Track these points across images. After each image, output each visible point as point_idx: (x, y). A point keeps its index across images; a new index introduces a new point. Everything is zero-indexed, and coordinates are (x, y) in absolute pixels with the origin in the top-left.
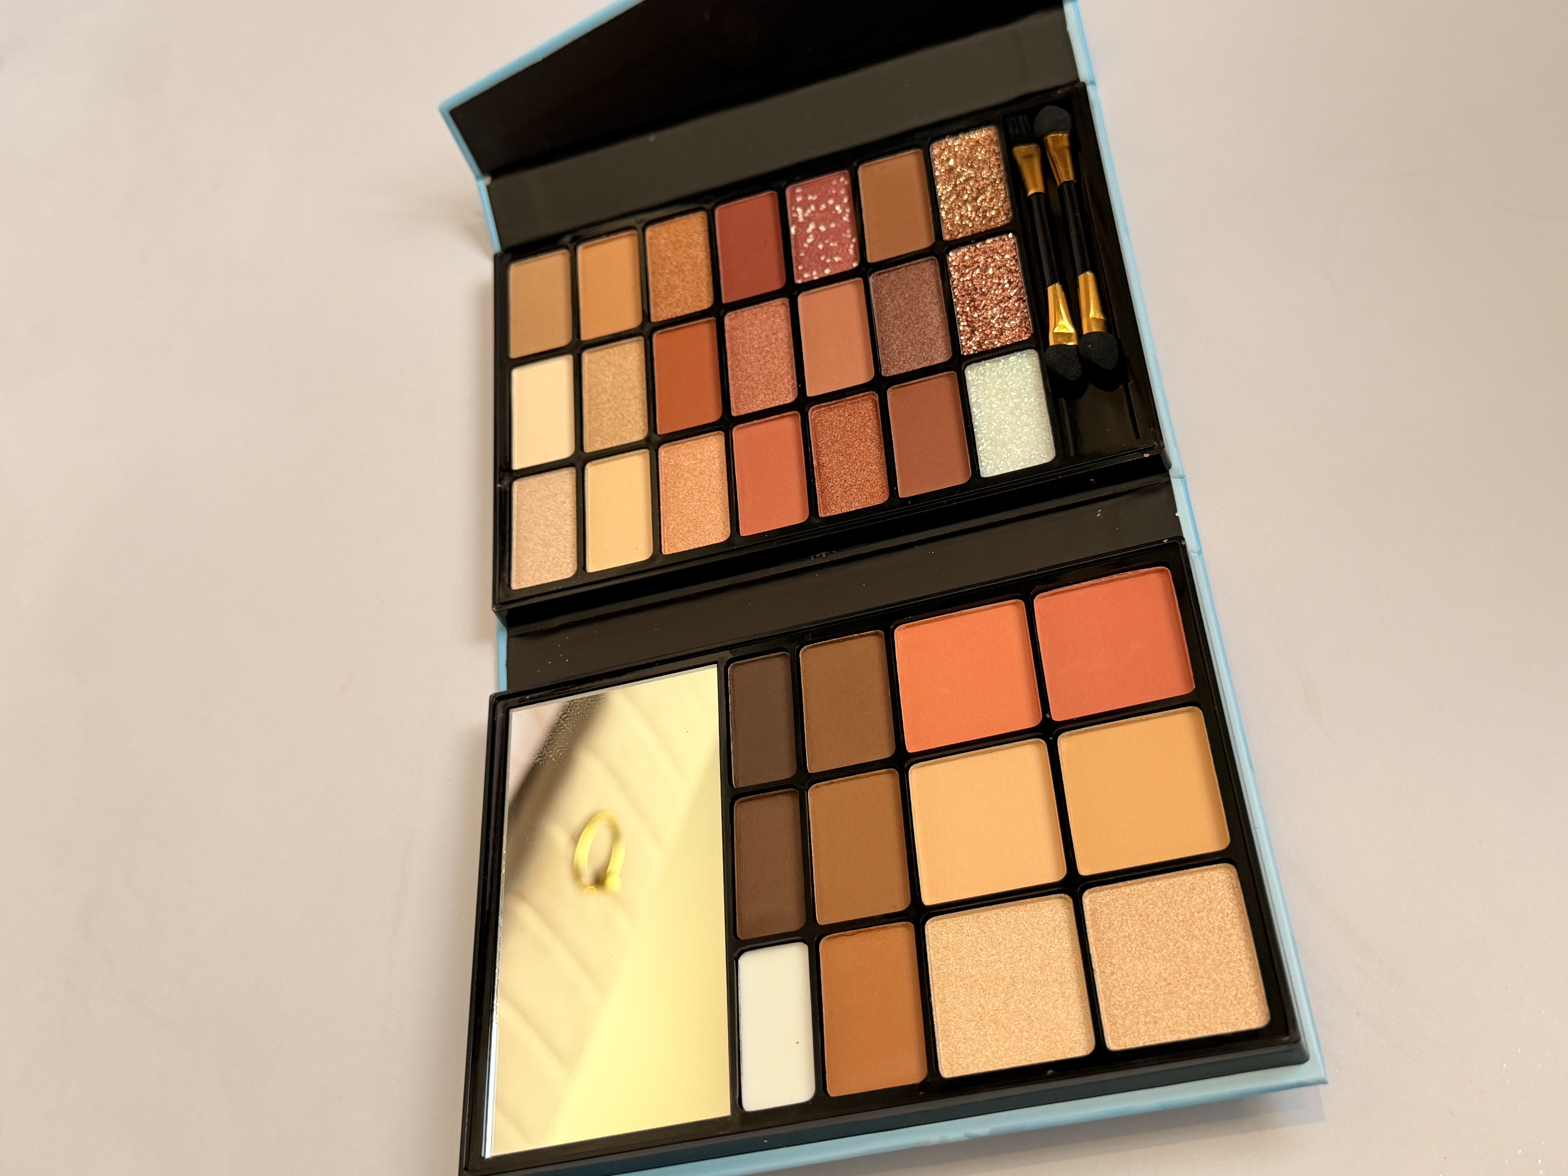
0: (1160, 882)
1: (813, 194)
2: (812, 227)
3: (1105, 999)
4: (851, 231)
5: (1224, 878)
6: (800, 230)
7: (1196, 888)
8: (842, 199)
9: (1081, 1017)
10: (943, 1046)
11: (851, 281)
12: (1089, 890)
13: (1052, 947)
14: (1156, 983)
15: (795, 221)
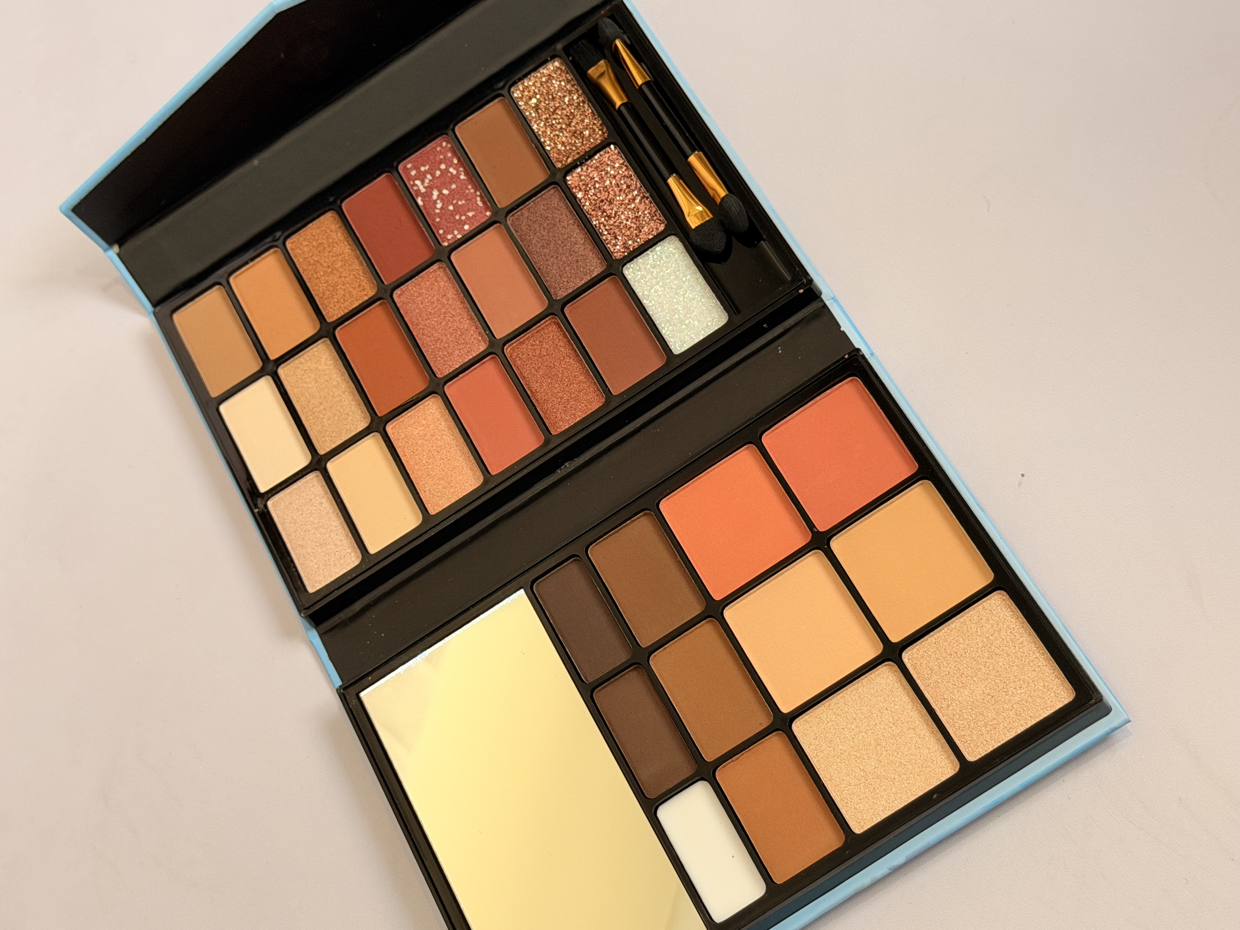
0: (954, 624)
1: (425, 166)
2: (435, 193)
3: (951, 726)
4: (472, 186)
5: (1000, 602)
6: (427, 199)
7: (983, 618)
8: (452, 162)
9: (940, 747)
10: (846, 812)
11: (492, 228)
12: (905, 652)
13: (895, 705)
14: (983, 699)
15: (418, 192)
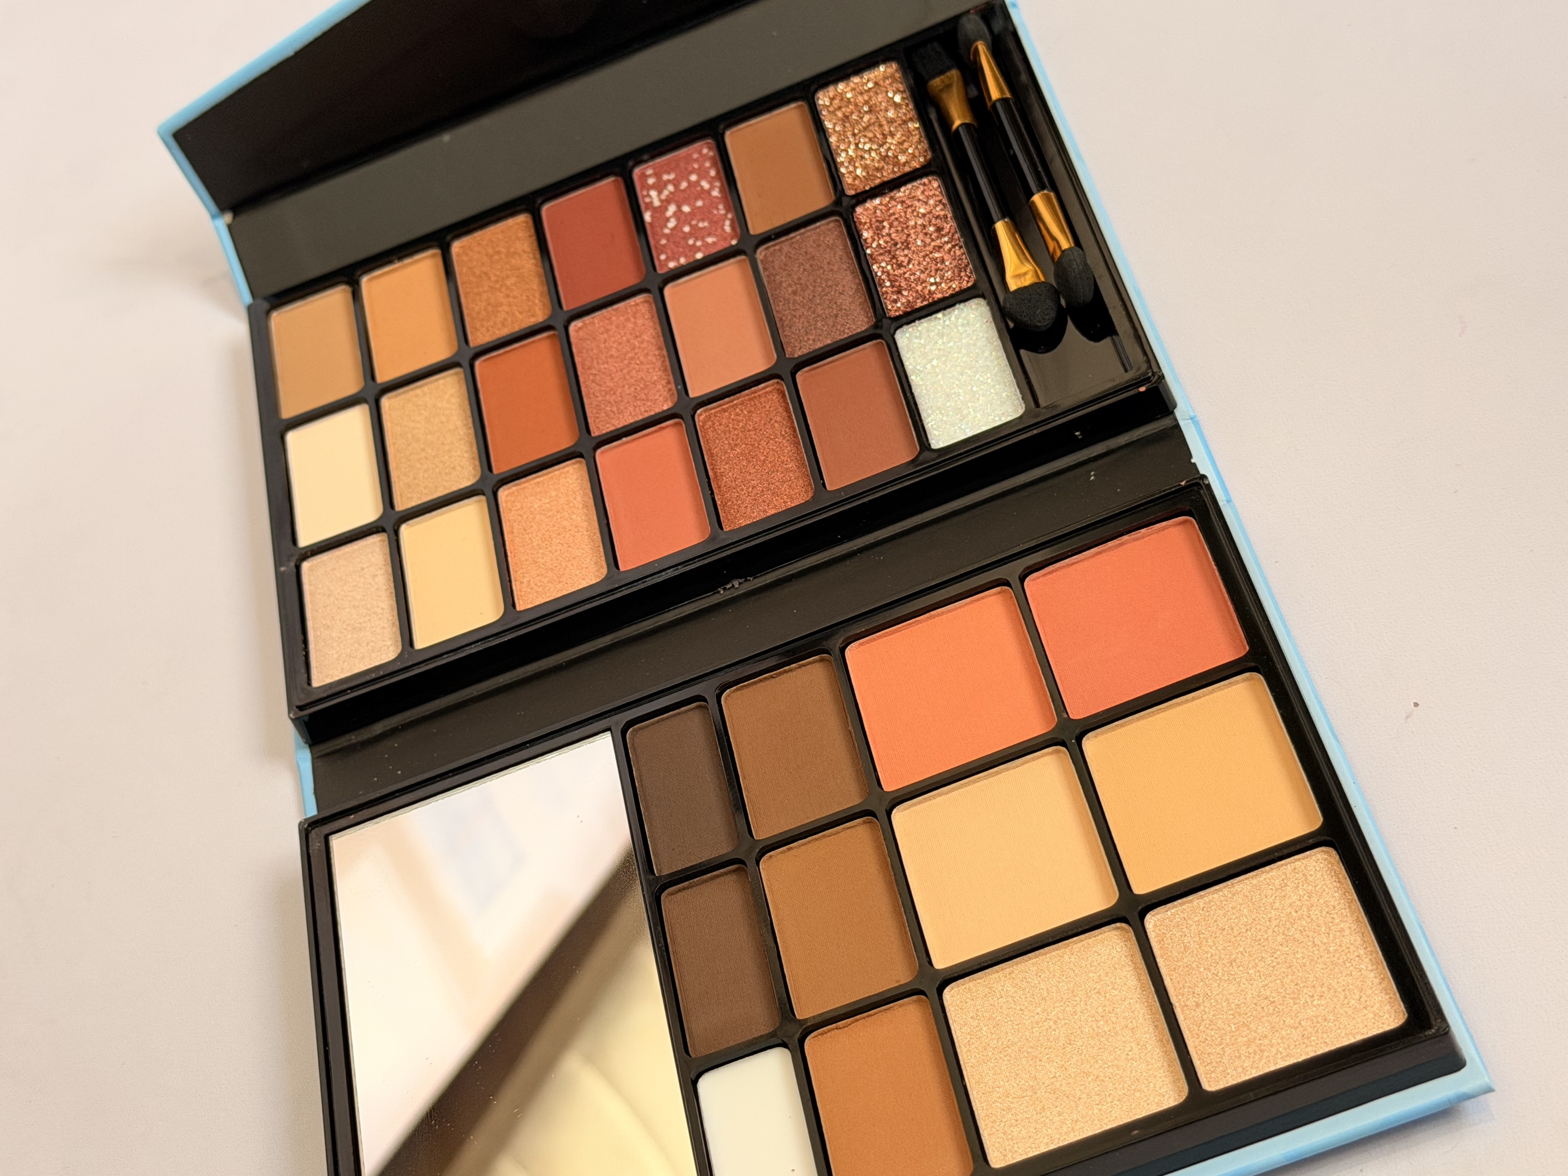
0: (1241, 886)
1: (669, 173)
2: (672, 209)
3: (1193, 1037)
4: (724, 206)
5: (1322, 865)
6: (657, 215)
7: (1289, 883)
8: (708, 172)
9: (1165, 1064)
10: (990, 1135)
11: (732, 260)
12: (1152, 913)
13: (1113, 988)
14: (1256, 1004)
15: (649, 206)
